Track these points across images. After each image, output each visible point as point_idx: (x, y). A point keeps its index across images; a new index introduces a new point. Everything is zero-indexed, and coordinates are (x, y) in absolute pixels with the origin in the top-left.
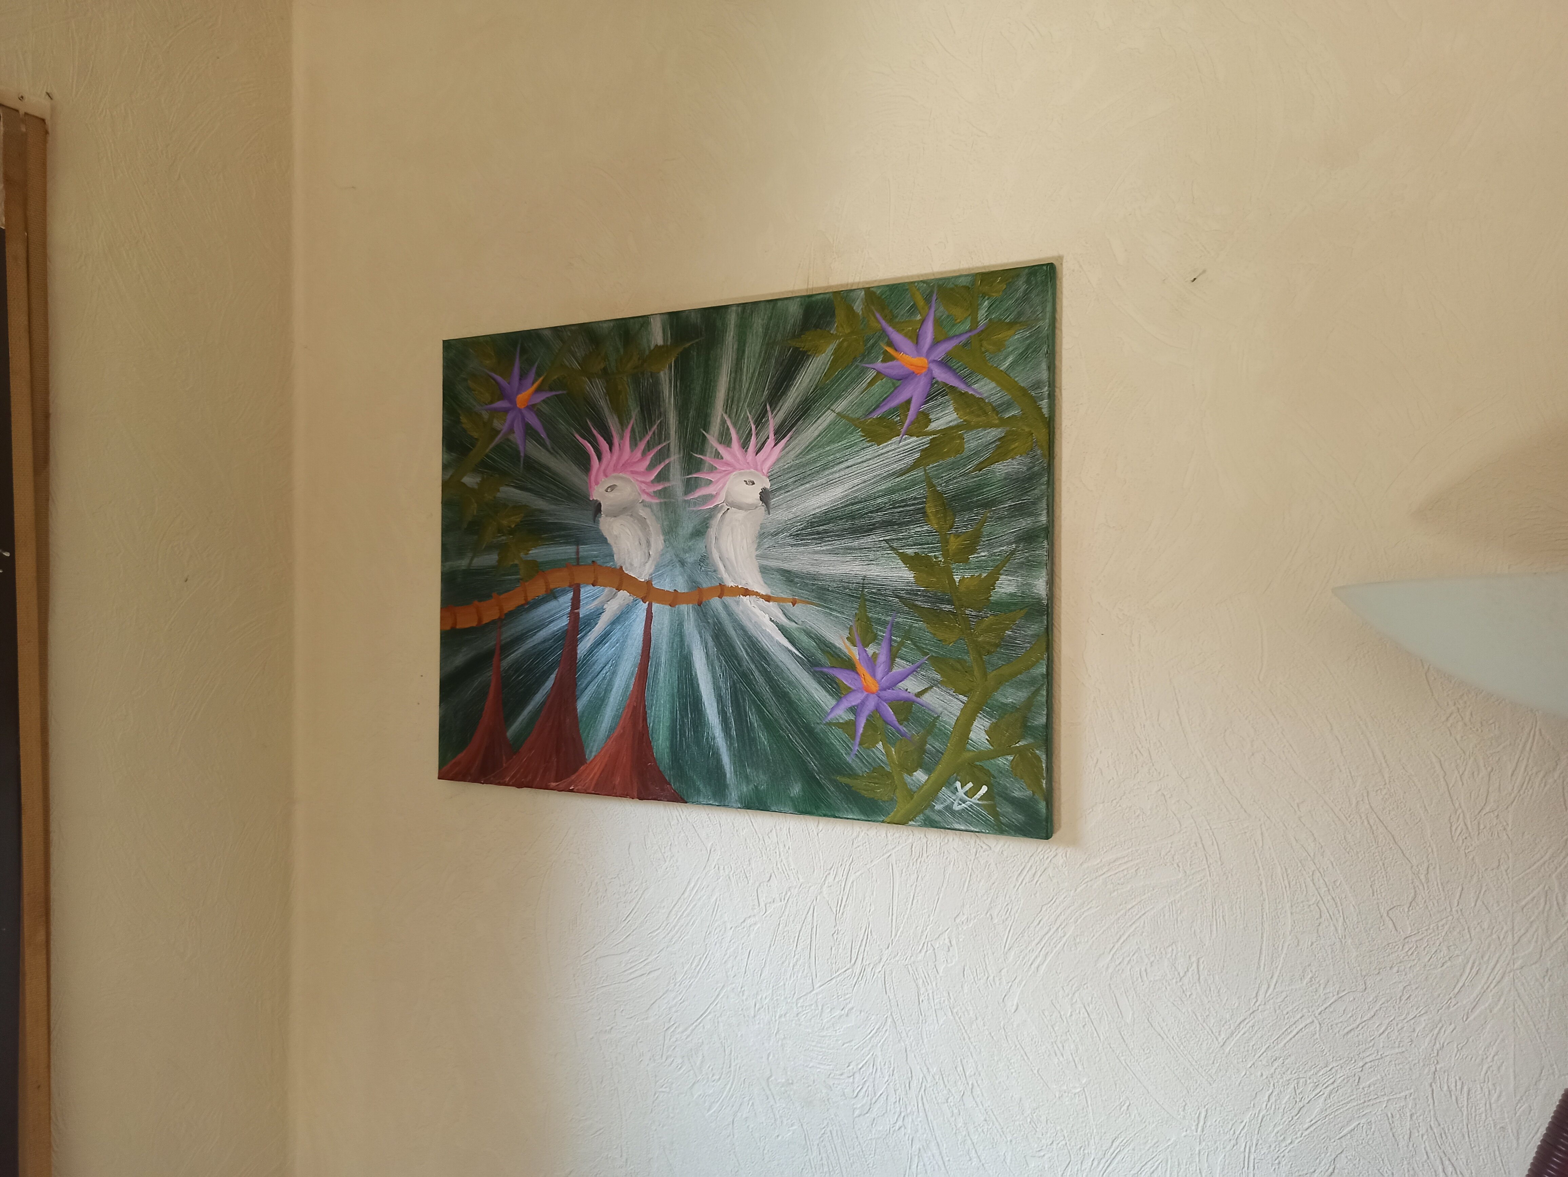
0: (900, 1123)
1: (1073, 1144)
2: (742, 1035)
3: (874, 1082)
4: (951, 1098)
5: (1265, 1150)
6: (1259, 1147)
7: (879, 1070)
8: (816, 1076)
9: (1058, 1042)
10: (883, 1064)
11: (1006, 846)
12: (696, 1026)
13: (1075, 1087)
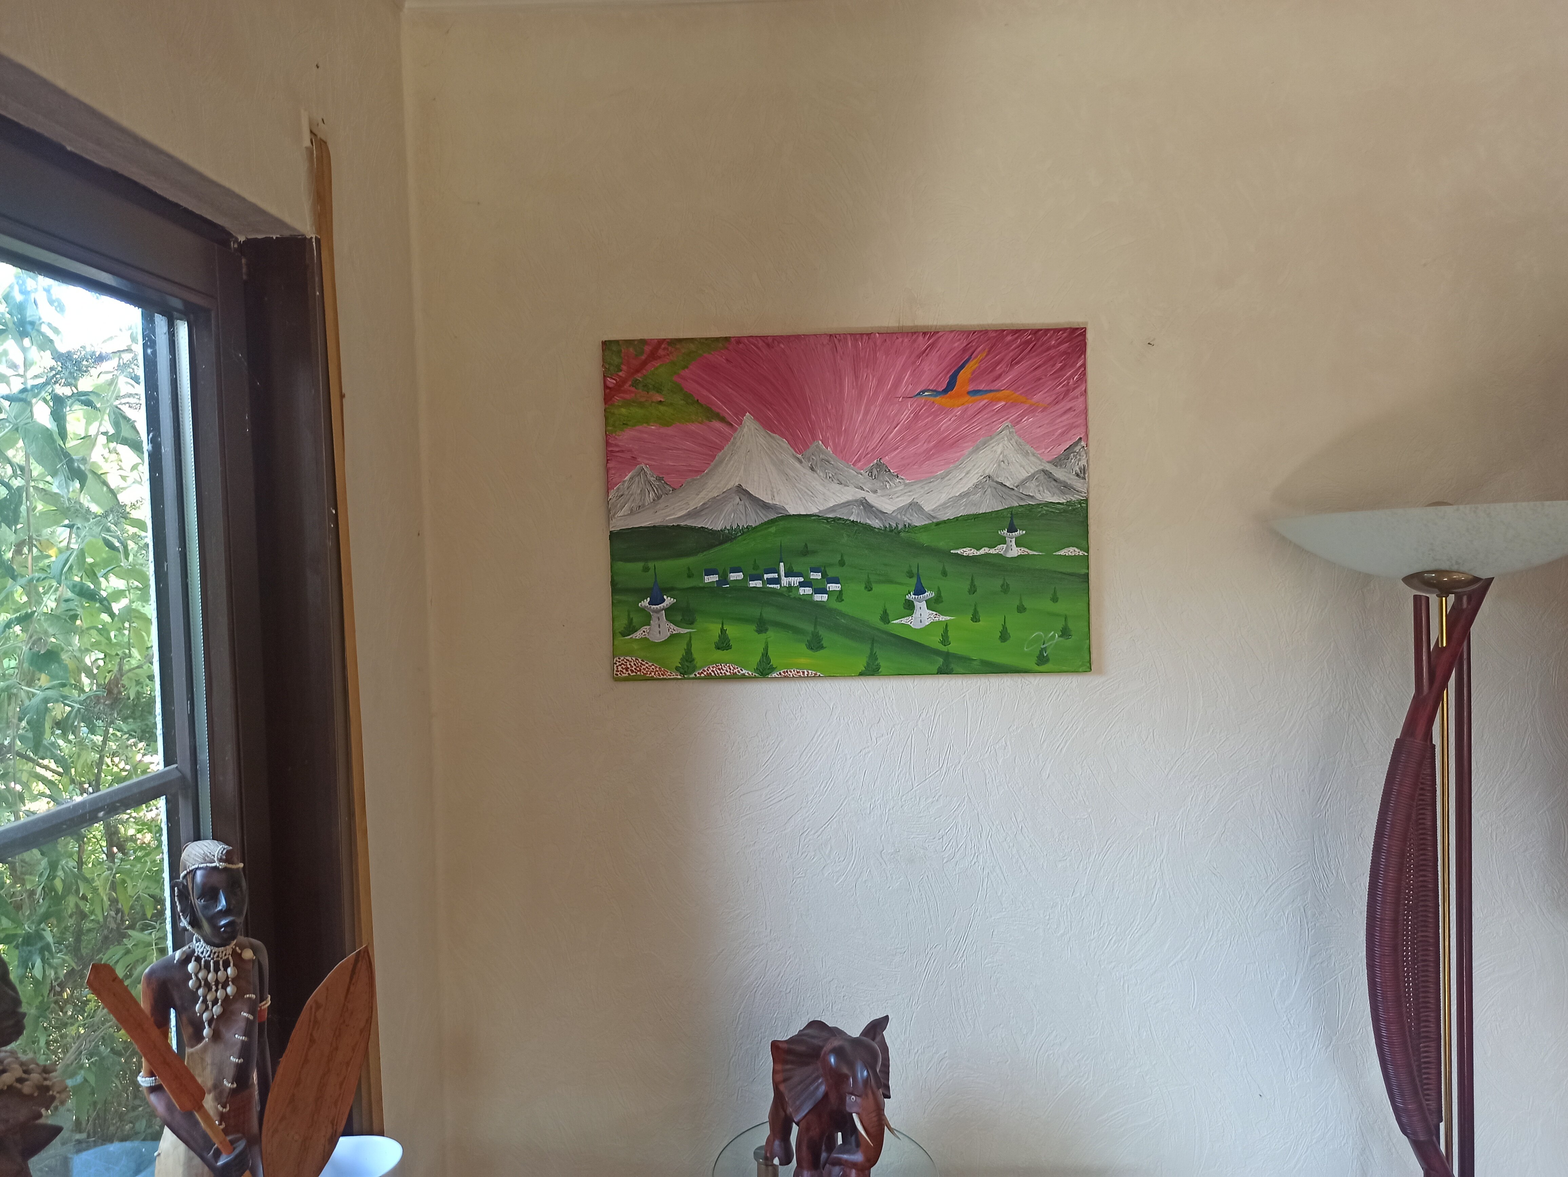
0: (975, 860)
1: (1084, 848)
2: (860, 828)
3: (956, 838)
4: (1008, 838)
5: (1190, 828)
6: (1187, 826)
7: (960, 830)
8: (916, 843)
9: (1074, 791)
10: (962, 826)
11: (1041, 680)
12: (825, 828)
13: (1084, 815)
